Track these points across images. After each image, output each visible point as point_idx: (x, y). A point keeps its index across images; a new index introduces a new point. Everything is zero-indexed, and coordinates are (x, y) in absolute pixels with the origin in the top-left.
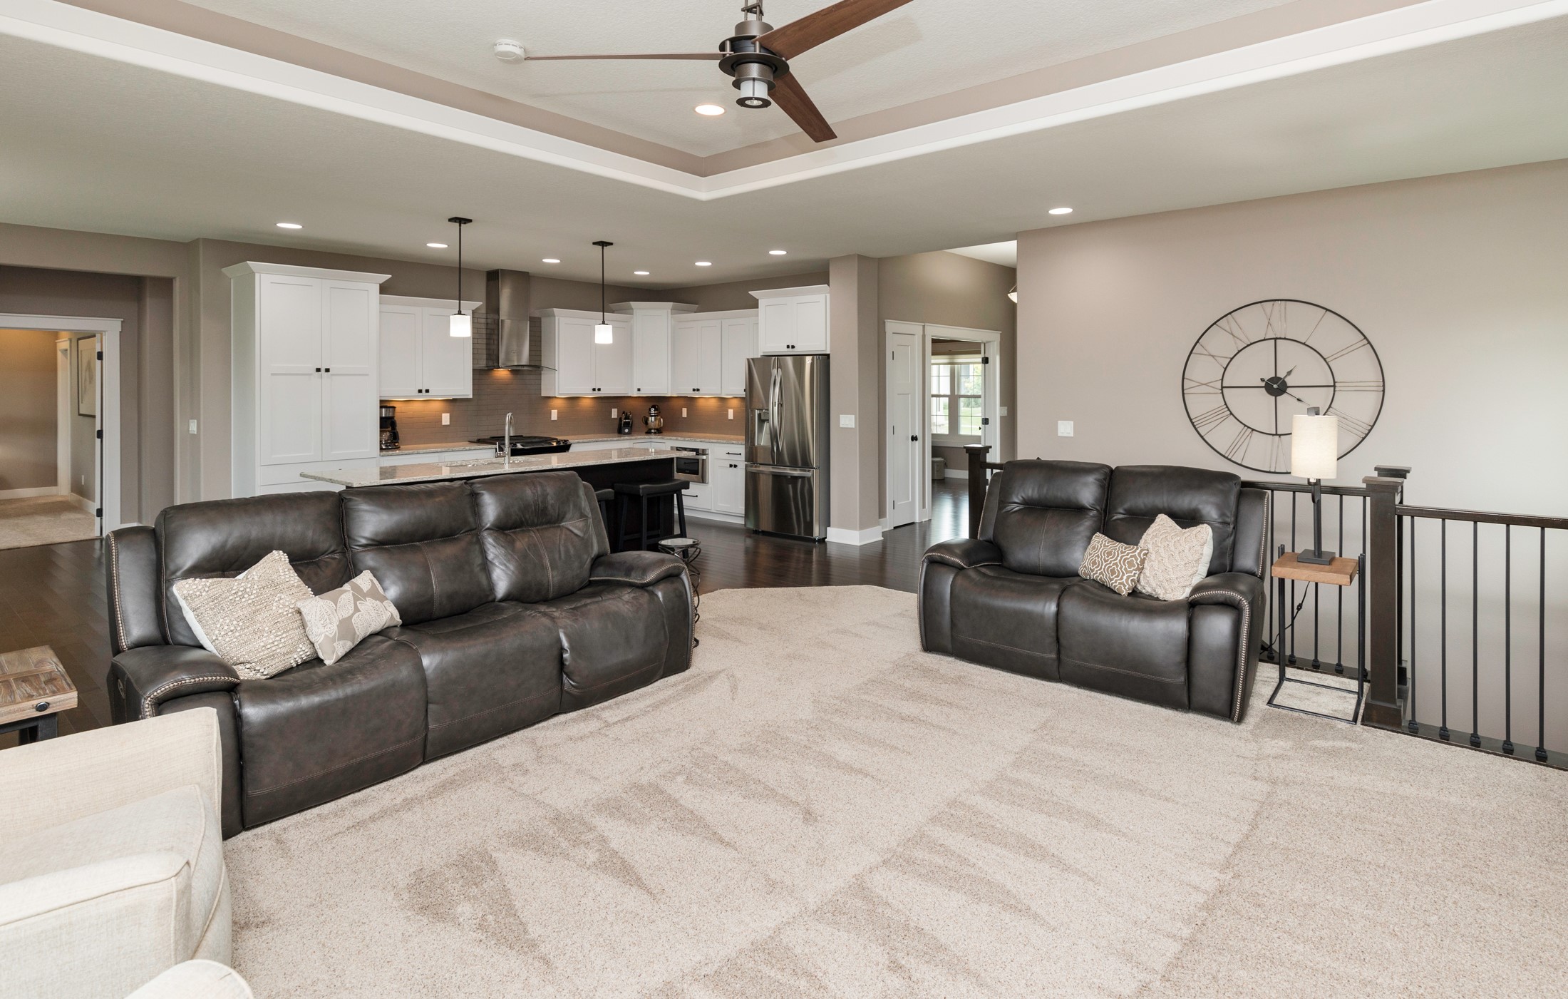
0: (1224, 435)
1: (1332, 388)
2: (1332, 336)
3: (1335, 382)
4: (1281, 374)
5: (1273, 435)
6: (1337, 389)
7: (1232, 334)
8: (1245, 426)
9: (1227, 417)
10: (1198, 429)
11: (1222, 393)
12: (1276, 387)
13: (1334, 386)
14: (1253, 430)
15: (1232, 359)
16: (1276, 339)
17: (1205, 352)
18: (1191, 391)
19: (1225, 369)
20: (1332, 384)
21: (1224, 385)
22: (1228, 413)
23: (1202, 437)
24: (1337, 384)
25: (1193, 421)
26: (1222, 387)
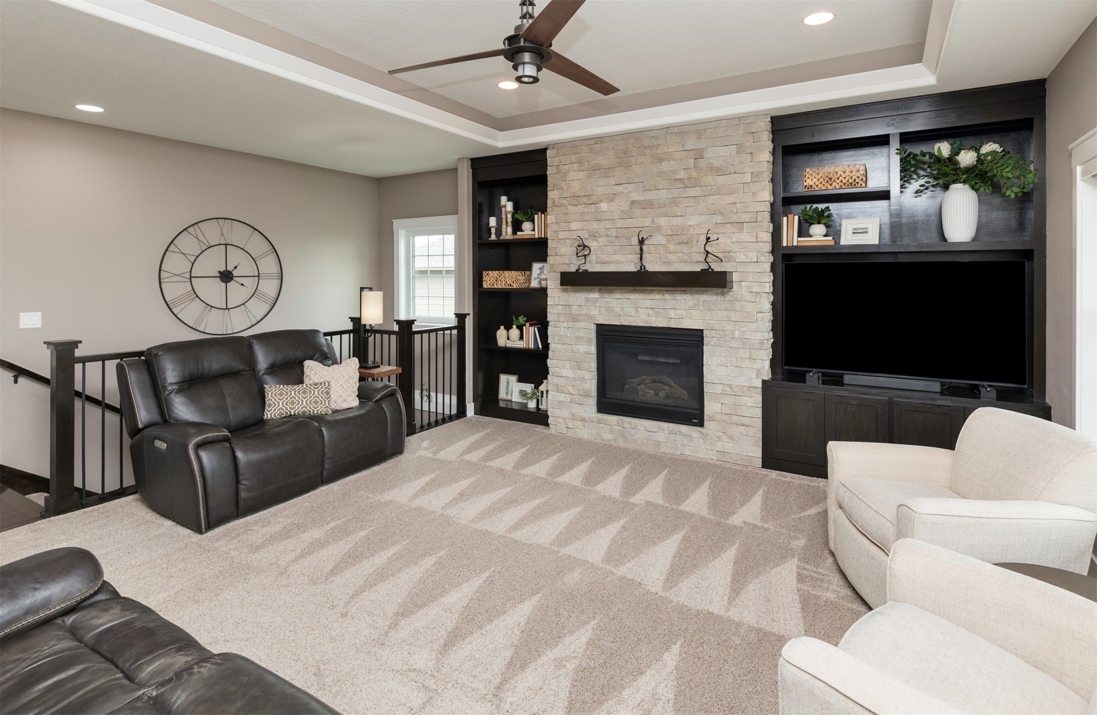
0: (191, 312)
1: (257, 278)
2: (258, 246)
3: (259, 274)
4: (230, 268)
5: (224, 309)
6: (260, 278)
7: (198, 239)
8: (207, 304)
9: (194, 299)
10: (172, 310)
11: (191, 281)
12: (226, 276)
13: (259, 276)
14: (212, 307)
15: (198, 257)
16: (226, 245)
17: (177, 250)
18: (165, 280)
19: (193, 264)
20: (257, 275)
21: (192, 276)
22: (195, 296)
23: (175, 315)
24: (260, 275)
25: (168, 303)
26: (191, 277)
